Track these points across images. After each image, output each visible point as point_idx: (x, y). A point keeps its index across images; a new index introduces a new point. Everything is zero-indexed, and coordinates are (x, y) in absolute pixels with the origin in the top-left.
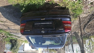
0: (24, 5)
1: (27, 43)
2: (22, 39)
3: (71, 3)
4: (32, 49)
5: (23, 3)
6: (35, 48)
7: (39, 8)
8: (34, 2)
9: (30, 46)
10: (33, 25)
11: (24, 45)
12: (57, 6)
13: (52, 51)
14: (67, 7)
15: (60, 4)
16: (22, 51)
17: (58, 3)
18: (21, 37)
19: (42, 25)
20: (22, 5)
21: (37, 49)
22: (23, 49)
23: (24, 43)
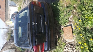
0: (58, 5)
1: (18, 10)
2: (22, 4)
3: (62, 50)
4: (11, 14)
5: (61, 5)
6: (12, 18)
7: (56, 20)
8: (61, 15)
9: (15, 12)
10: (40, 14)
11: (16, 6)
12: (58, 38)
13: (9, 36)
14: (58, 47)
15: (60, 39)
16: (9, 5)
17: (61, 38)
18: (25, 4)
19: (40, 22)
20: (58, 4)
21: (11, 19)
22: (12, 5)
23: (18, 6)
